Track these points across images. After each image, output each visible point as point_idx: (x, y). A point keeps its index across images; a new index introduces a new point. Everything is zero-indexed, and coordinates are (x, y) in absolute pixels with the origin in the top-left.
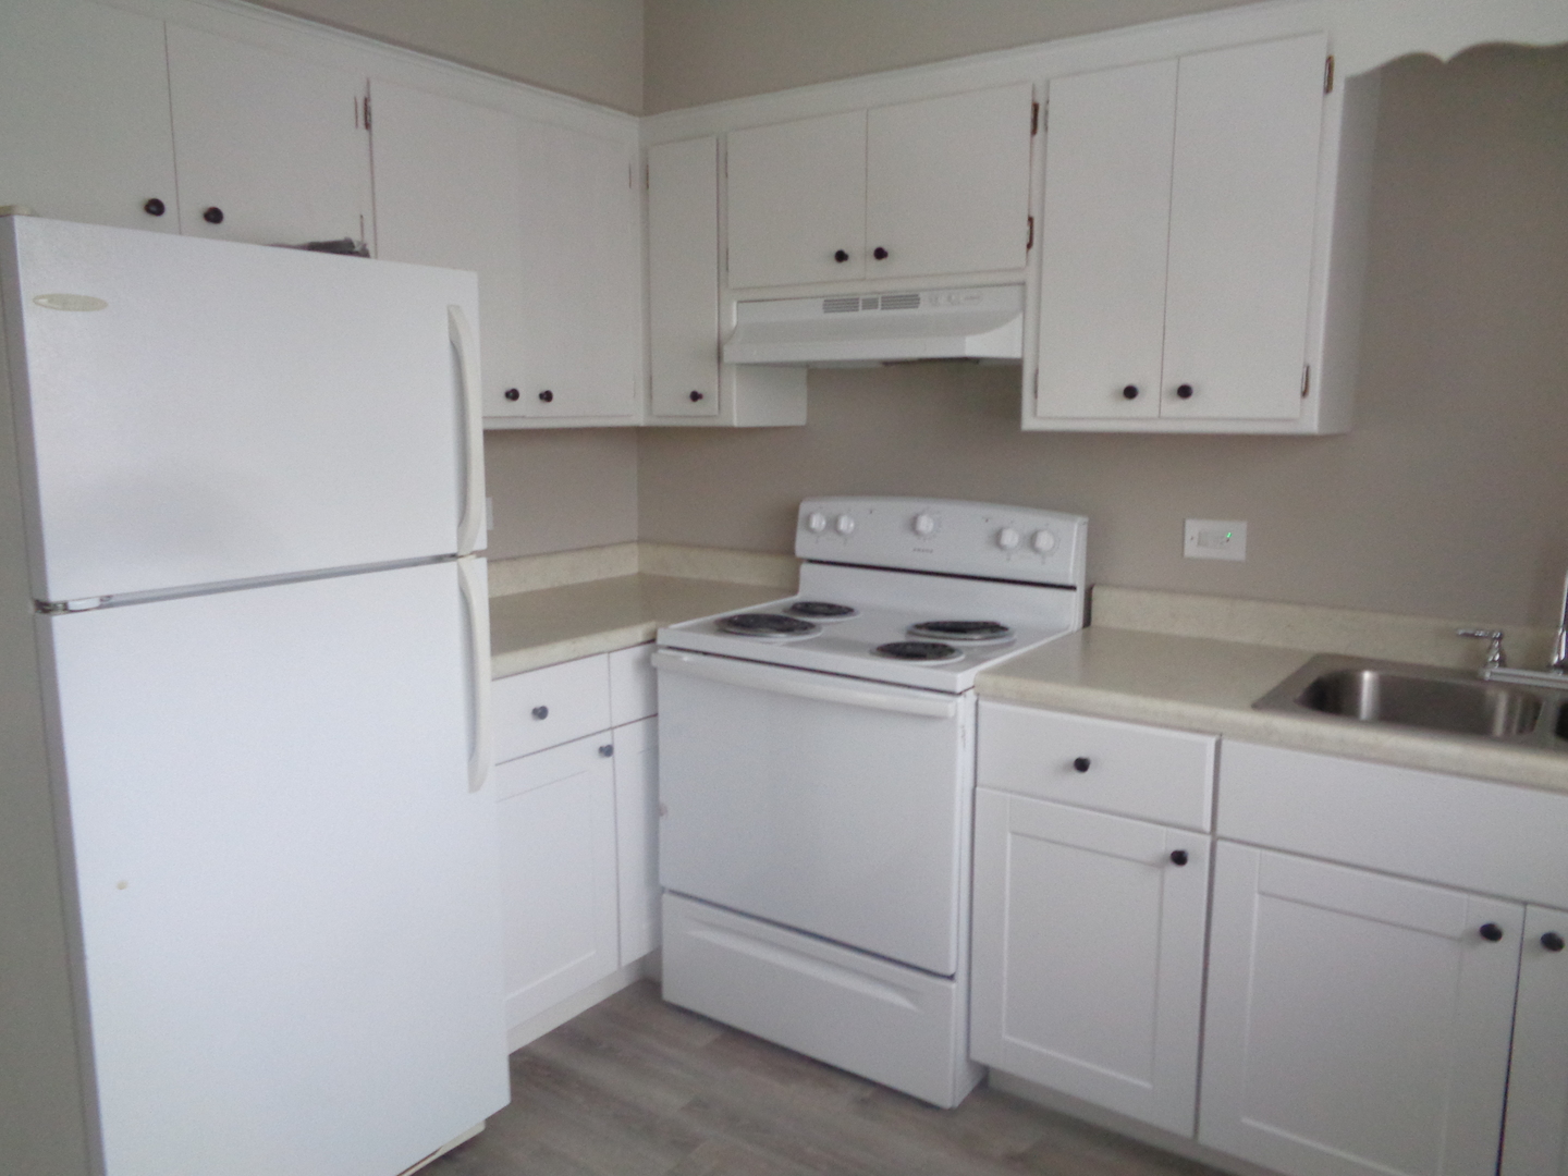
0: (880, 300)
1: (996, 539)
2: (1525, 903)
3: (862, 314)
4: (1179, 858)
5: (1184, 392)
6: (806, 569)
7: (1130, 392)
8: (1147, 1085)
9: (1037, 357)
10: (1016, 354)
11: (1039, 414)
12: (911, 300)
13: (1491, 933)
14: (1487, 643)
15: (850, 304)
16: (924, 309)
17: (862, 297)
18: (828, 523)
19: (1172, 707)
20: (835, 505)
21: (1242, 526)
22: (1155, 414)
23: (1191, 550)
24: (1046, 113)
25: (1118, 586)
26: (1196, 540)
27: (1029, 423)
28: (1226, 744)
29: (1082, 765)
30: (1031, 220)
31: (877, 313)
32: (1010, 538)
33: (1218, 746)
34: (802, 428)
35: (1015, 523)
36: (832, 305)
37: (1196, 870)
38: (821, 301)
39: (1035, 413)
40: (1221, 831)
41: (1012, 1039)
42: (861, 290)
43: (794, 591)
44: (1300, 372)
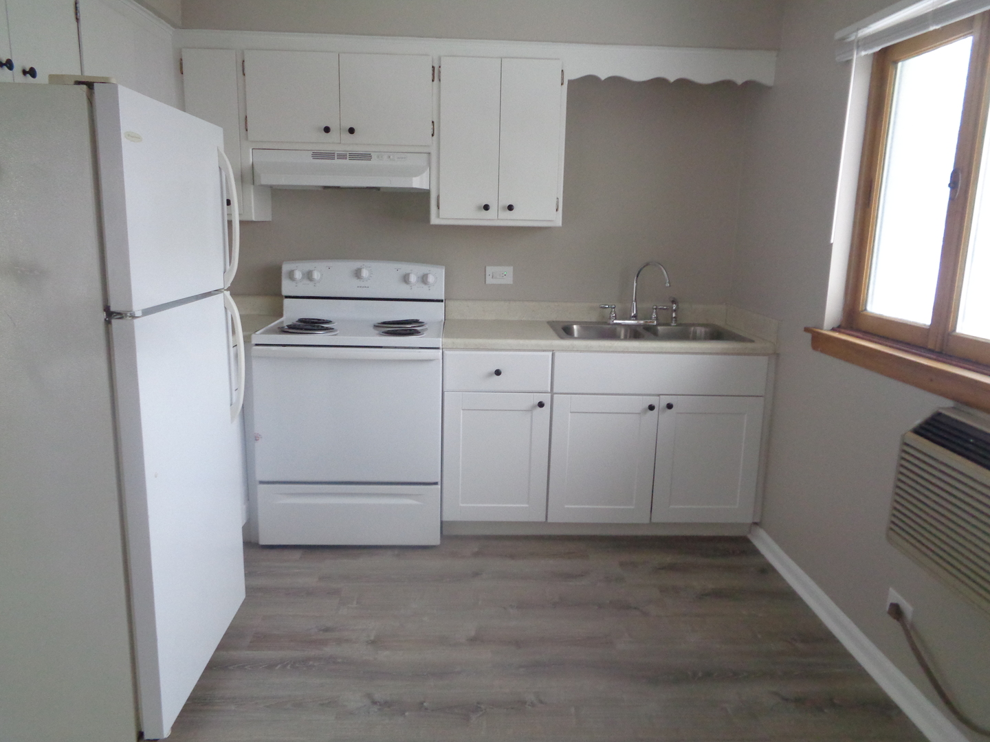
0: (348, 155)
1: (405, 279)
2: (659, 395)
3: (337, 161)
4: (541, 405)
5: (510, 208)
6: (286, 301)
7: (486, 207)
8: (527, 506)
9: (438, 189)
10: (425, 187)
11: (441, 217)
12: (367, 156)
13: (651, 408)
14: (609, 310)
15: (330, 156)
16: (374, 161)
17: (336, 153)
18: (303, 274)
19: (534, 342)
20: (307, 266)
21: (511, 269)
22: (496, 218)
23: (489, 280)
24: (439, 72)
25: (457, 300)
26: (491, 276)
27: (434, 220)
28: (557, 354)
29: (498, 373)
30: (433, 122)
31: (347, 162)
32: (413, 278)
33: (553, 355)
34: (269, 222)
35: (415, 270)
36: (317, 155)
37: (547, 408)
38: (311, 153)
39: (438, 216)
40: (555, 391)
41: (464, 505)
42: (338, 149)
43: (281, 315)
44: (555, 200)
